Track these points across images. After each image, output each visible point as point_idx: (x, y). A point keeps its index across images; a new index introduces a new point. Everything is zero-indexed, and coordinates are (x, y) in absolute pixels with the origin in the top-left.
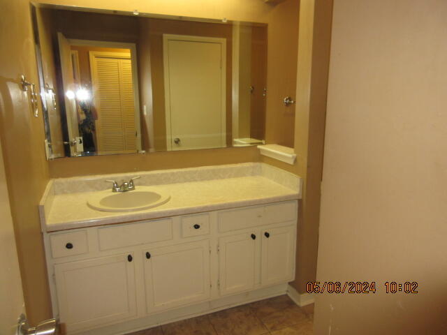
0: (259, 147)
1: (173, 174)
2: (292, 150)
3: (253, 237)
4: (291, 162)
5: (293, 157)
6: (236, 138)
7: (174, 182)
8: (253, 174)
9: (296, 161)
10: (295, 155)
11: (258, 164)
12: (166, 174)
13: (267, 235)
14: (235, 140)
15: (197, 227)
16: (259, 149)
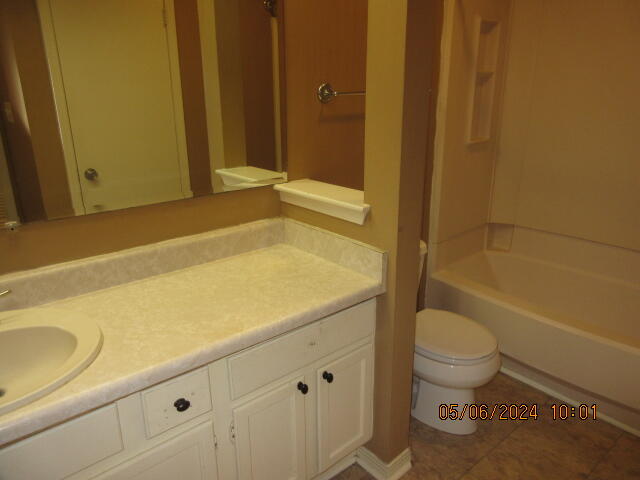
0: (278, 187)
1: (97, 267)
2: (359, 194)
3: (303, 388)
4: (360, 221)
5: (364, 209)
6: (220, 168)
7: (104, 284)
8: (270, 243)
9: (368, 216)
10: (366, 205)
11: (277, 221)
12: (80, 269)
13: (328, 377)
14: (218, 171)
15: (182, 405)
16: (277, 193)
